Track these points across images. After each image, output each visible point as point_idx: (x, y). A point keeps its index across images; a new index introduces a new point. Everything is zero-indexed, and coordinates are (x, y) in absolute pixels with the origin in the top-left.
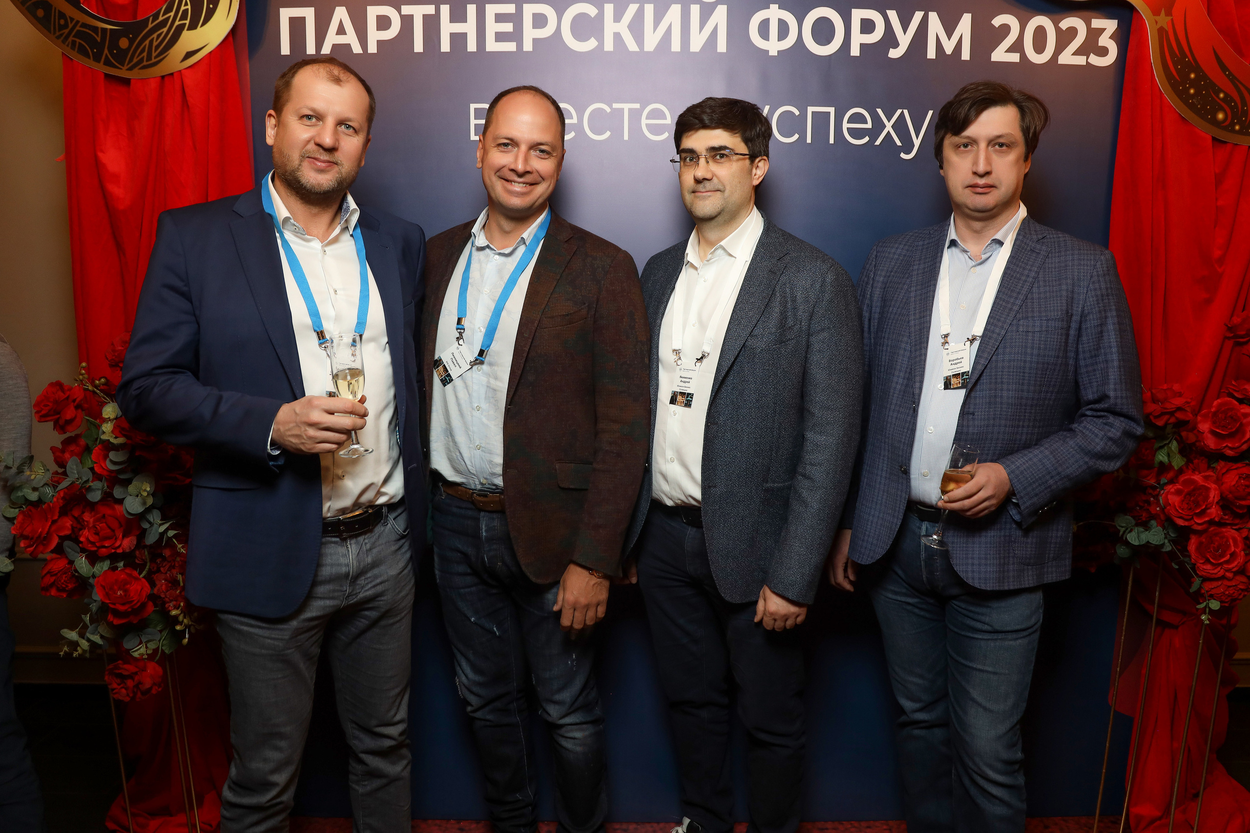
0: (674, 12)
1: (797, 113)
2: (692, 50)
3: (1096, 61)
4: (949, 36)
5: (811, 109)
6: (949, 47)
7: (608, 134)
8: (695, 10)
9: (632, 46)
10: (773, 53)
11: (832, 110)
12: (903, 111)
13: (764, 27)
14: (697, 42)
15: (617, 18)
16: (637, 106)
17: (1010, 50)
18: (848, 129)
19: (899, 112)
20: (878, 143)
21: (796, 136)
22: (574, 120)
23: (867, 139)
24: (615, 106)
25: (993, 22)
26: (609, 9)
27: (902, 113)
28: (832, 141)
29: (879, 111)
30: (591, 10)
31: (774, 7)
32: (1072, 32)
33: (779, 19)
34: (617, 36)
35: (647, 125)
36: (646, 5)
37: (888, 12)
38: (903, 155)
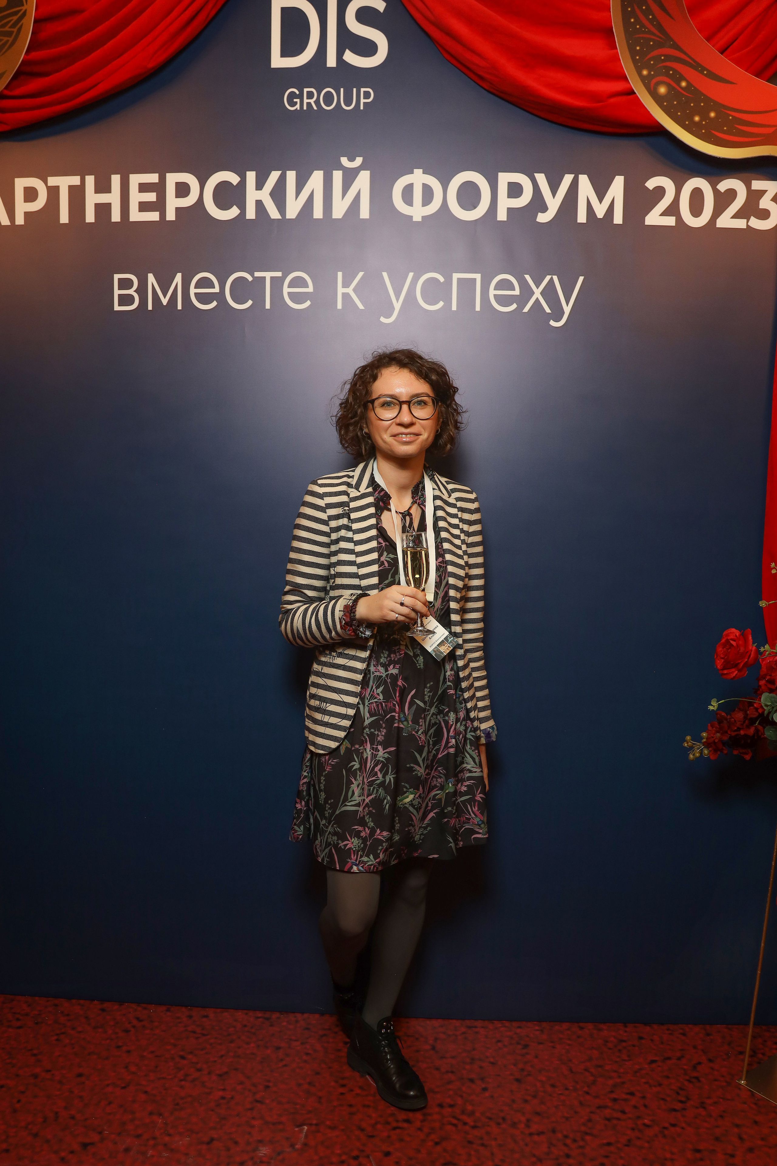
0: (317, 178)
1: (442, 279)
2: (334, 217)
3: (756, 223)
4: (601, 199)
5: (456, 276)
6: (600, 211)
7: (250, 303)
8: (337, 176)
9: (274, 213)
10: (417, 218)
11: (478, 277)
12: (552, 277)
13: (408, 193)
14: (339, 210)
15: (259, 186)
16: (279, 274)
17: (664, 214)
18: (495, 295)
19: (548, 278)
20: (526, 309)
21: (441, 304)
22: (217, 290)
23: (514, 306)
24: (257, 274)
25: (647, 184)
26: (251, 176)
27: (552, 278)
28: (478, 308)
29: (528, 277)
30: (233, 178)
31: (418, 172)
32: (732, 194)
33: (423, 184)
34: (259, 204)
35: (289, 293)
36: (288, 172)
37: (537, 175)
38: (552, 323)
